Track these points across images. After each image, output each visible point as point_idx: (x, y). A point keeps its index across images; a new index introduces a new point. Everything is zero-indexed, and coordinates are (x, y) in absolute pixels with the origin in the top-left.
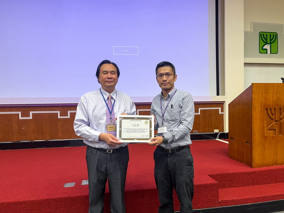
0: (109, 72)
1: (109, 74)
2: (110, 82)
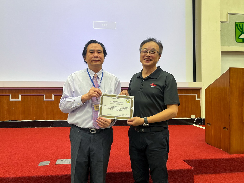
1: (96, 53)
2: (96, 61)
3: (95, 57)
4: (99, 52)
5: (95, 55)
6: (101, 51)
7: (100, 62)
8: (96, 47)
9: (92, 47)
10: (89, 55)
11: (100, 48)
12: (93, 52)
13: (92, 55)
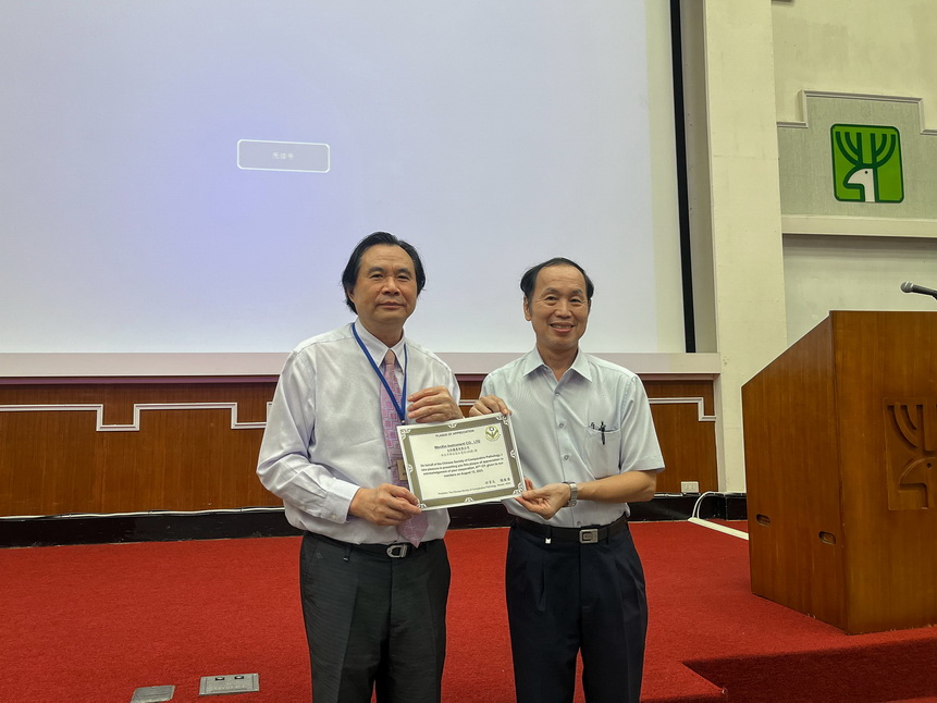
0: (391, 273)
1: (391, 279)
2: (391, 306)
3: (387, 293)
4: (400, 275)
5: (388, 286)
6: (409, 273)
7: (402, 308)
8: (393, 260)
9: (379, 256)
10: (365, 283)
11: (405, 262)
12: (380, 273)
13: (378, 286)
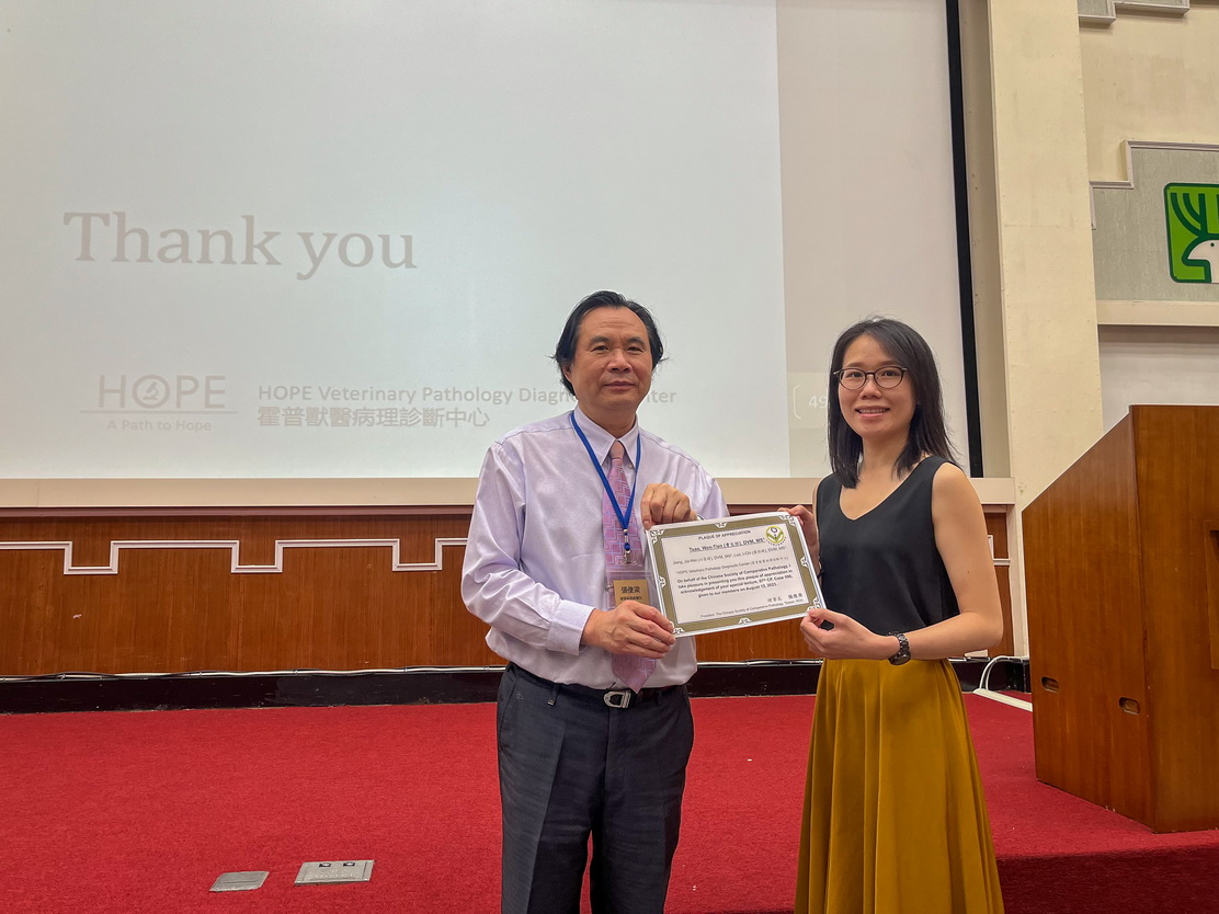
0: (619, 344)
1: (619, 351)
2: (620, 387)
3: (614, 370)
4: (631, 346)
5: (615, 361)
6: (642, 343)
7: (633, 389)
8: (620, 327)
9: (599, 323)
10: (586, 358)
11: (637, 330)
12: (604, 345)
13: (601, 361)
